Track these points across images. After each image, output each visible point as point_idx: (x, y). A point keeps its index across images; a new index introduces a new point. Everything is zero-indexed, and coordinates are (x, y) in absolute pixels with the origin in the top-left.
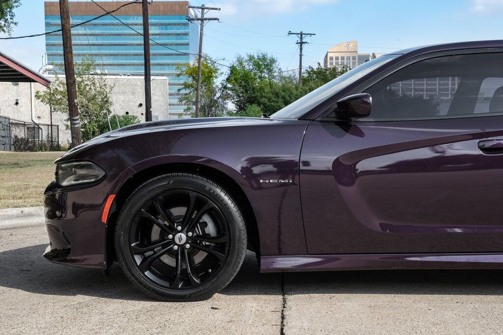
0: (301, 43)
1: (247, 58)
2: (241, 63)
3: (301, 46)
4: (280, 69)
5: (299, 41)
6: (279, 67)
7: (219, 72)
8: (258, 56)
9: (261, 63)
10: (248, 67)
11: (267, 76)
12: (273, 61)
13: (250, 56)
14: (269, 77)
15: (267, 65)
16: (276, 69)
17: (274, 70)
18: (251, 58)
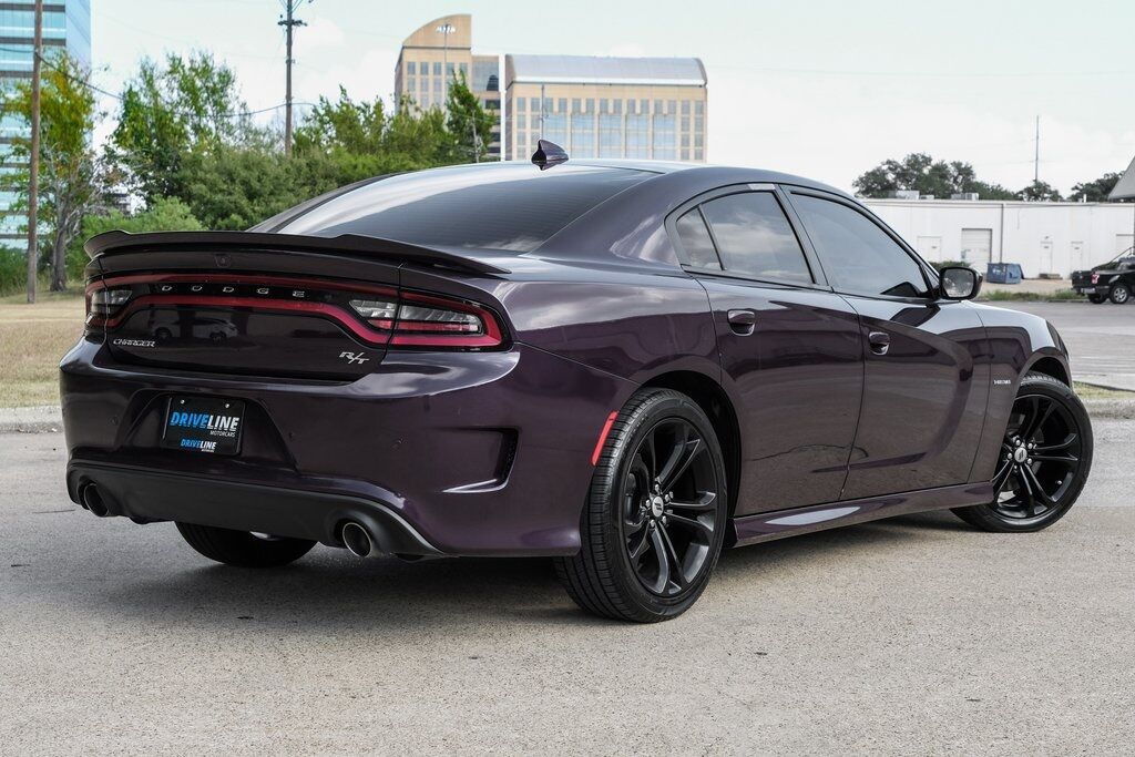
0: (290, 23)
1: (164, 65)
2: (150, 83)
3: (289, 31)
4: (244, 105)
5: (285, 18)
6: (241, 100)
7: (97, 108)
8: (192, 61)
9: (199, 83)
10: (169, 93)
11: (212, 125)
12: (226, 79)
13: (173, 59)
14: (217, 128)
15: (214, 91)
16: (234, 106)
17: (230, 107)
18: (176, 65)
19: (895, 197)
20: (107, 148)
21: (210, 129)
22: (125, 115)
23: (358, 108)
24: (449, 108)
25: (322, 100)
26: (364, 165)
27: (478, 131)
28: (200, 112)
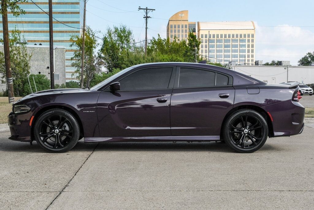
0: (147, 17)
1: (113, 30)
2: (110, 35)
3: (147, 19)
4: (134, 41)
5: (145, 16)
6: (133, 39)
7: (97, 43)
8: (121, 29)
9: (122, 35)
10: (115, 38)
11: (126, 46)
12: (130, 33)
13: (116, 28)
14: (127, 47)
15: (126, 37)
16: (131, 41)
17: (130, 41)
18: (116, 30)
19: (311, 65)
20: (99, 54)
21: (125, 47)
22: (104, 44)
23: (163, 40)
24: (188, 40)
25: (153, 38)
26: (166, 59)
27: (196, 46)
28: (122, 42)
